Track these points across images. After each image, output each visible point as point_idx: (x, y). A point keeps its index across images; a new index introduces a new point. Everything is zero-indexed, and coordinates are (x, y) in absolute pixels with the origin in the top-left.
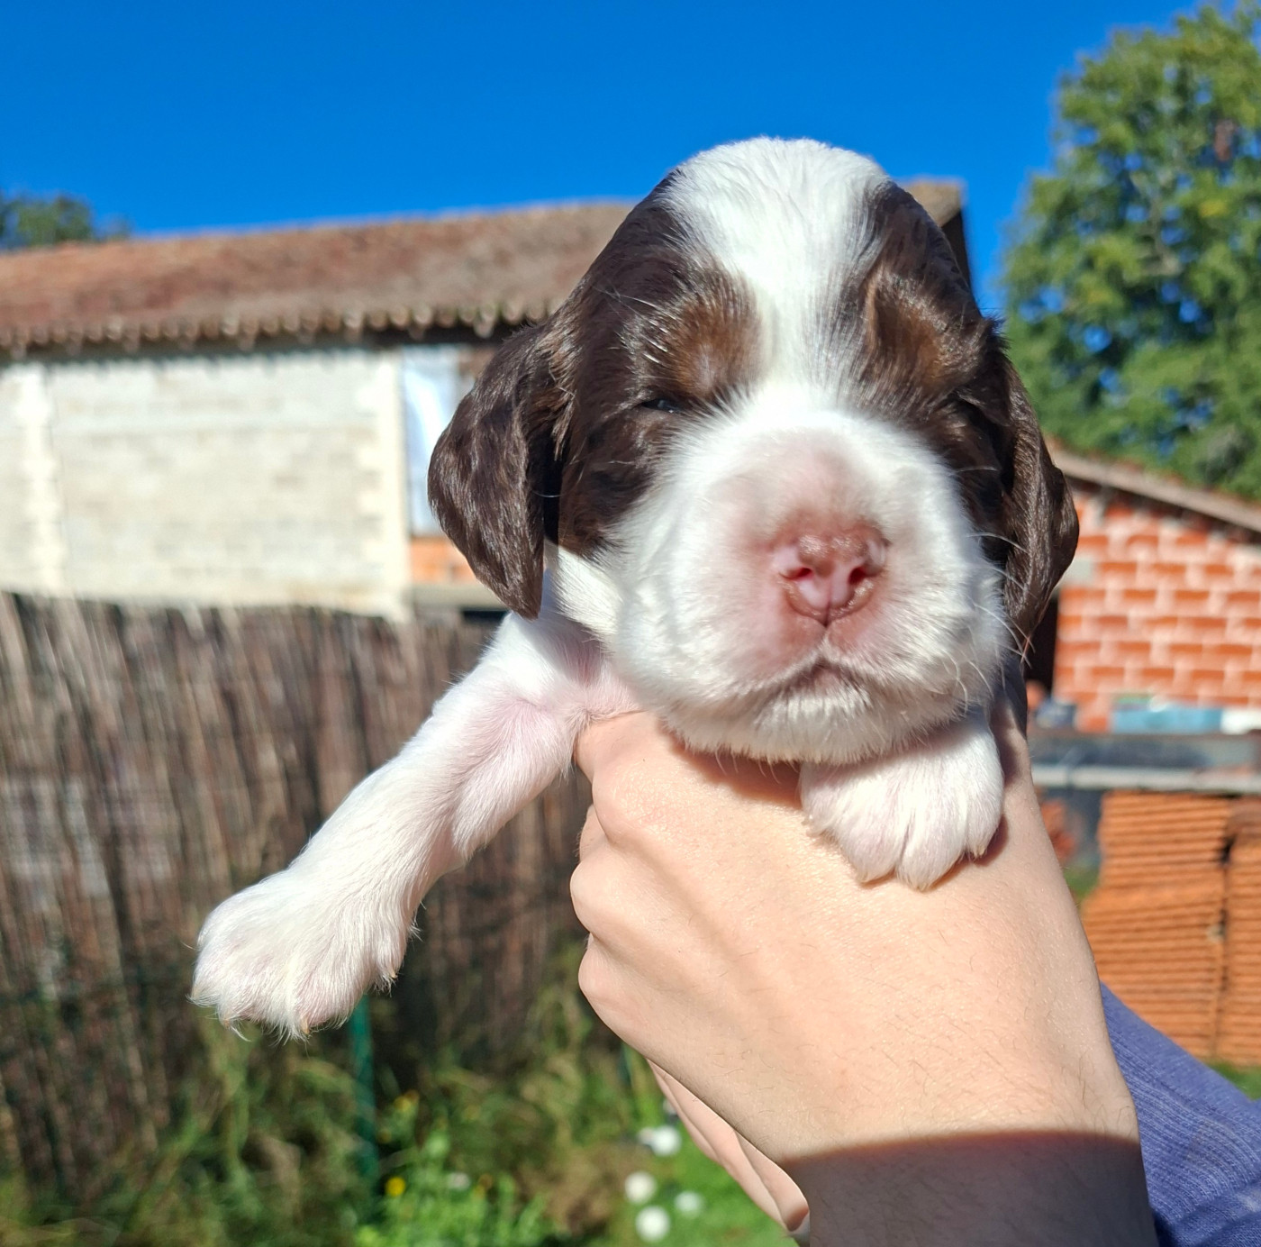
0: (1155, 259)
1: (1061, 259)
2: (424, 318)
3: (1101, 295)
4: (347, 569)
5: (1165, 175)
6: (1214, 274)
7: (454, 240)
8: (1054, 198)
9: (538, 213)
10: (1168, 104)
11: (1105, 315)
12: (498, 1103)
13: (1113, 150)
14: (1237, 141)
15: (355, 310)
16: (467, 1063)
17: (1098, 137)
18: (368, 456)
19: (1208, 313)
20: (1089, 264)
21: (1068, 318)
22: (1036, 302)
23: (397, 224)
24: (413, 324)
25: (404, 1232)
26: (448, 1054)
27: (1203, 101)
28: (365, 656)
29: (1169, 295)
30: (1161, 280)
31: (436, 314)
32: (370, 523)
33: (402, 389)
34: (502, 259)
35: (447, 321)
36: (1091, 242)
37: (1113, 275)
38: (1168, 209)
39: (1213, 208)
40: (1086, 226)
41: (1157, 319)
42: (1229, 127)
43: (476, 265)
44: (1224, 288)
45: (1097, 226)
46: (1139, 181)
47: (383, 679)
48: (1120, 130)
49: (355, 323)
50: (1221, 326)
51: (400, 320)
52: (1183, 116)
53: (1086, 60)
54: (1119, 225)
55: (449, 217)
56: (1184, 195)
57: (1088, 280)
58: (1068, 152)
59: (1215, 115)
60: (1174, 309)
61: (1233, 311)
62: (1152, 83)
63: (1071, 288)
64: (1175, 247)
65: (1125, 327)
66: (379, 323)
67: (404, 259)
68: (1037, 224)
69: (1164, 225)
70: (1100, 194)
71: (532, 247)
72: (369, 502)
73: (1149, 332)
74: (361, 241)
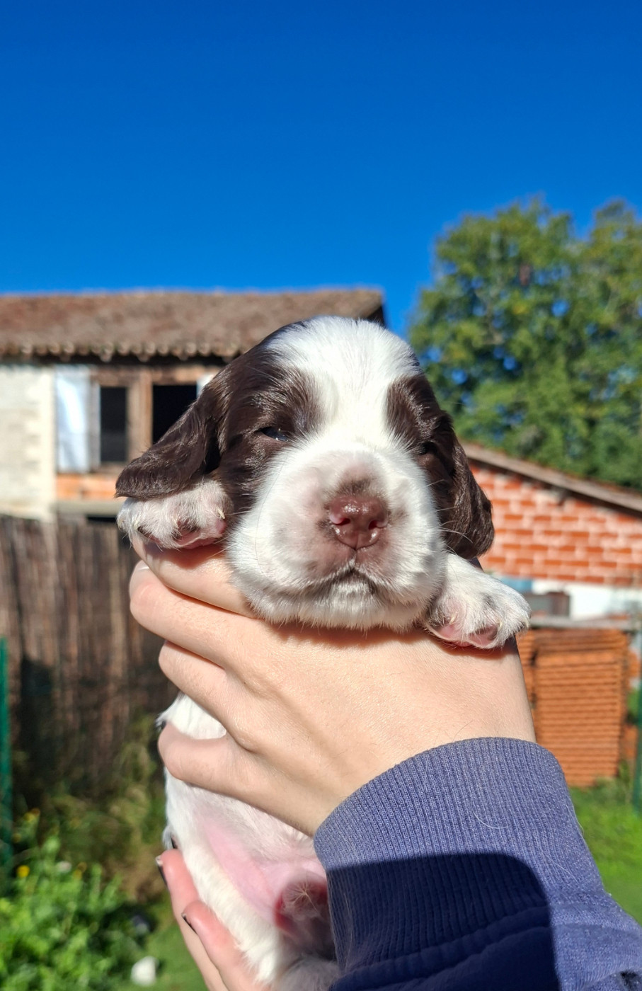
0: (490, 336)
1: (439, 333)
2: (70, 350)
3: (460, 354)
4: (15, 491)
5: (493, 291)
6: (521, 344)
7: (89, 307)
8: (433, 302)
9: (140, 295)
10: (494, 254)
11: (463, 364)
12: (94, 816)
13: (465, 277)
14: (532, 275)
15: (28, 343)
16: (74, 792)
17: (457, 270)
18: (32, 426)
19: (520, 365)
20: (454, 336)
21: (443, 366)
22: (426, 357)
23: (54, 295)
24: (63, 353)
25: (27, 900)
26: (63, 786)
27: (513, 254)
28: (20, 541)
29: (498, 356)
30: (493, 347)
31: (78, 348)
32: (32, 465)
33: (55, 389)
34: (118, 319)
35: (84, 352)
36: (454, 325)
37: (467, 343)
38: (496, 308)
39: (521, 308)
40: (451, 316)
41: (492, 368)
42: (527, 269)
43: (102, 322)
44: (527, 351)
45: (457, 316)
46: (479, 295)
47: (30, 555)
48: (468, 266)
49: (28, 350)
50: (526, 373)
51: (56, 350)
52: (503, 261)
53: (449, 228)
54: (470, 316)
55: (86, 294)
56: (504, 302)
57: (453, 346)
58: (441, 276)
59: (520, 261)
60: (501, 361)
61: (532, 364)
62: (485, 244)
63: (443, 348)
64: (499, 330)
65: (475, 371)
66: (43, 352)
67: (58, 316)
68: (423, 315)
69: (493, 318)
70: (459, 300)
71: (136, 313)
72: (32, 452)
73: (486, 374)
74: (33, 305)
